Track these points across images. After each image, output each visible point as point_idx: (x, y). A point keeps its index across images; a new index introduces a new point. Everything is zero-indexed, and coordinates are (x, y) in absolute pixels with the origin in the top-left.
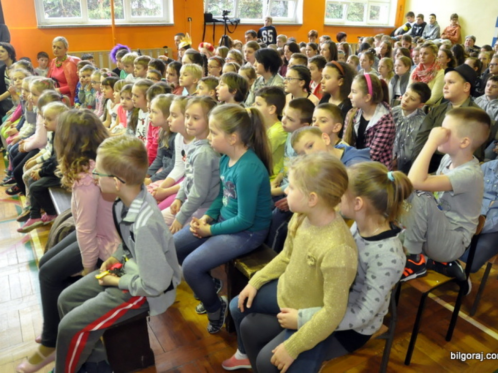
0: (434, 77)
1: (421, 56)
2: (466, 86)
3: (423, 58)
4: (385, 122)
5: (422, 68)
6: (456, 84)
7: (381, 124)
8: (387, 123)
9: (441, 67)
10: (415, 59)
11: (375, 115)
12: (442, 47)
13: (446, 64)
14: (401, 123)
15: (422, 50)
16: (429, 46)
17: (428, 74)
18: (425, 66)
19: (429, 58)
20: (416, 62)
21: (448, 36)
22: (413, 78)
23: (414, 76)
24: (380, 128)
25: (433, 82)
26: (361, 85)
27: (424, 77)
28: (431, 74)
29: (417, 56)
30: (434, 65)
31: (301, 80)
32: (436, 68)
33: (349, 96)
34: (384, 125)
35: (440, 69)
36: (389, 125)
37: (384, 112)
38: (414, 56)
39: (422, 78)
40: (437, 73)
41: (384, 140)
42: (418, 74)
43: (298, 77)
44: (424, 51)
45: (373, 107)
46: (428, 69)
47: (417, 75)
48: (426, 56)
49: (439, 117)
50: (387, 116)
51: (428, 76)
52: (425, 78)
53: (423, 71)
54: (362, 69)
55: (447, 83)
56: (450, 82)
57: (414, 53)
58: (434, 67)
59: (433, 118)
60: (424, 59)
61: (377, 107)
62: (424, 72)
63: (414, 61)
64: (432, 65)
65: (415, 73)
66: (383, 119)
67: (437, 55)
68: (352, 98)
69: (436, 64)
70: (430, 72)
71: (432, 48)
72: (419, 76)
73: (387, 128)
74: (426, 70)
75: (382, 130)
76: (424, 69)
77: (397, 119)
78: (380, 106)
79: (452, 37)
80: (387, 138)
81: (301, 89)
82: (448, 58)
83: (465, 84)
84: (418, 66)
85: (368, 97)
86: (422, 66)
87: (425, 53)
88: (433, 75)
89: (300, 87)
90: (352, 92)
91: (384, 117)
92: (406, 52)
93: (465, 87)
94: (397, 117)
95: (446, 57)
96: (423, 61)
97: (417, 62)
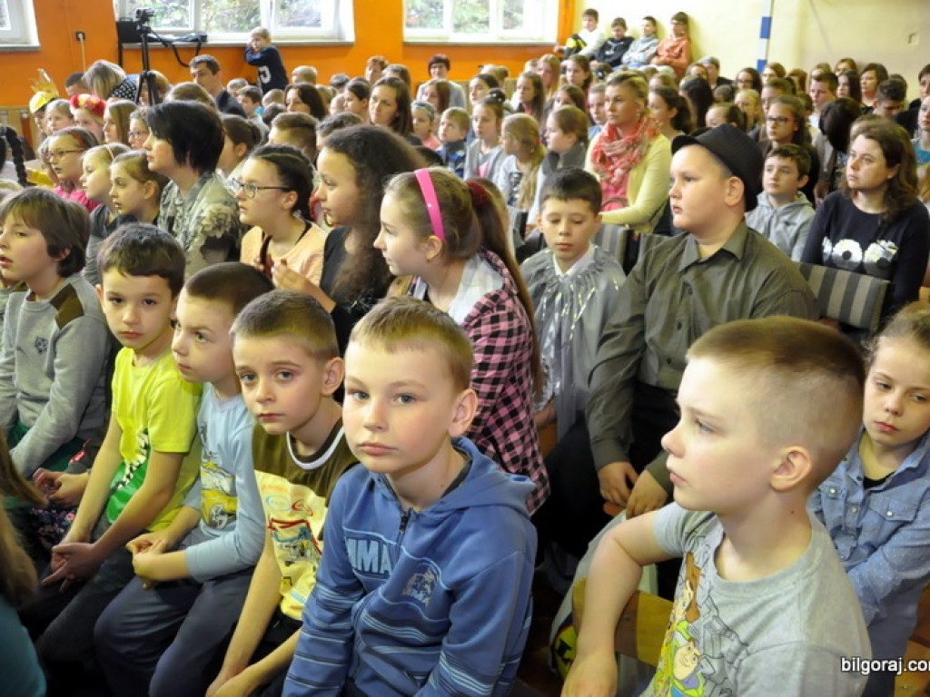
0: (642, 156)
1: (607, 106)
2: (732, 187)
3: (613, 109)
4: (488, 316)
5: (613, 134)
6: (701, 184)
7: (478, 324)
8: (495, 320)
9: (658, 130)
10: (597, 113)
11: (459, 294)
12: (654, 82)
13: (668, 122)
14: (555, 294)
15: (611, 91)
16: (625, 82)
17: (628, 149)
18: (619, 130)
19: (628, 110)
20: (599, 118)
21: (668, 59)
22: (594, 160)
23: (595, 155)
24: (476, 338)
25: (640, 168)
26: (406, 210)
27: (618, 156)
28: (634, 149)
29: (600, 104)
30: (640, 128)
31: (285, 190)
32: (646, 133)
33: (376, 243)
34: (486, 329)
35: (654, 135)
36: (504, 326)
37: (485, 285)
38: (592, 106)
39: (614, 159)
40: (649, 146)
41: (490, 374)
42: (604, 149)
43: (277, 183)
44: (613, 95)
45: (453, 270)
46: (627, 137)
47: (602, 152)
48: (620, 106)
49: (662, 278)
50: (495, 298)
51: (629, 153)
52: (623, 160)
53: (616, 142)
54: (477, 140)
55: (677, 180)
56: (687, 178)
57: (592, 97)
58: (642, 132)
59: (648, 284)
60: (616, 114)
61: (467, 271)
62: (618, 146)
63: (594, 116)
64: (637, 128)
65: (596, 147)
66: (483, 309)
67: (646, 103)
68: (385, 249)
69: (646, 124)
70: (634, 144)
71: (634, 85)
72: (608, 154)
73: (495, 335)
74: (623, 141)
75: (483, 342)
76: (619, 138)
77: (544, 285)
78: (475, 266)
79: (675, 61)
80: (501, 366)
81: (286, 214)
82: (670, 108)
83: (728, 182)
84: (604, 130)
85: (431, 244)
86: (613, 130)
87: (616, 100)
88: (640, 151)
89: (282, 209)
90: (383, 229)
91: (484, 301)
92: (577, 97)
93: (727, 191)
94: (542, 280)
95: (664, 107)
96: (614, 117)
97: (603, 120)
